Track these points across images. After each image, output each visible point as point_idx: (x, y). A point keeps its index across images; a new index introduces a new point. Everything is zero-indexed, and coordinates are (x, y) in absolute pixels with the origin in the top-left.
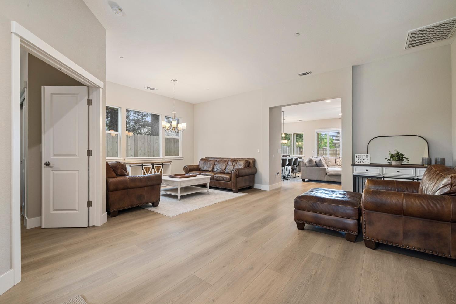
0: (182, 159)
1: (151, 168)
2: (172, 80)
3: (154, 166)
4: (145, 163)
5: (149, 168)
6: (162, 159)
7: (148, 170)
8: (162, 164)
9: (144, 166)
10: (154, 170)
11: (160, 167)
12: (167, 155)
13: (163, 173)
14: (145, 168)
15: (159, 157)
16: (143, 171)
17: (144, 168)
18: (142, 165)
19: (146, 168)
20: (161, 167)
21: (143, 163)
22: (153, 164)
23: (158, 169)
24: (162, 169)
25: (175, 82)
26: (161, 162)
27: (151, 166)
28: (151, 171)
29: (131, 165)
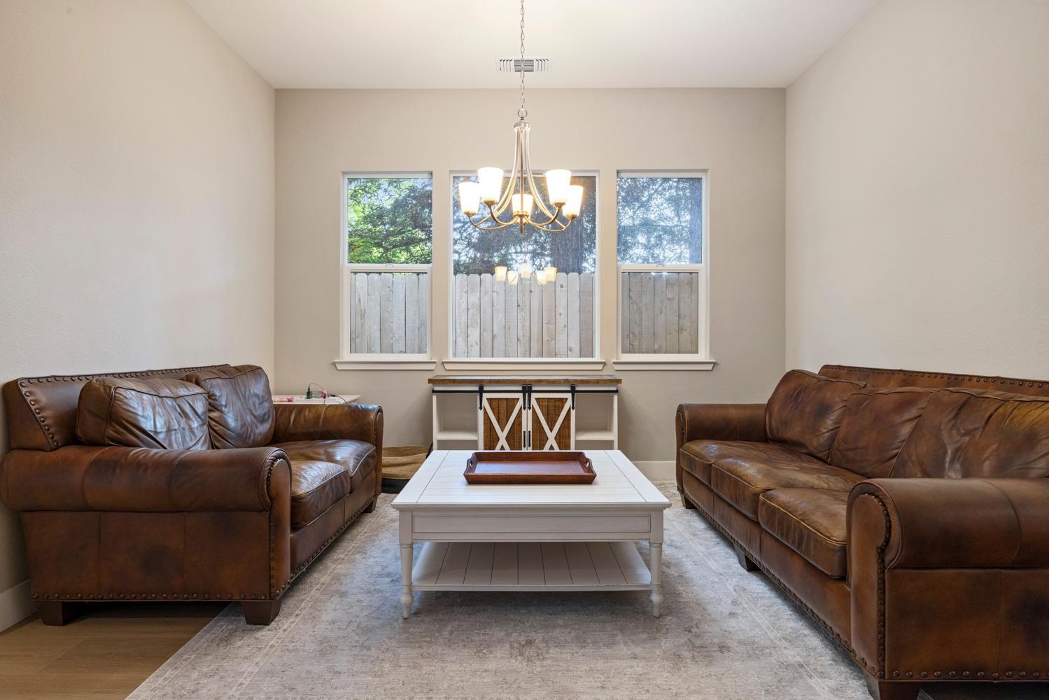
0: (709, 367)
1: (520, 403)
3: (534, 396)
4: (491, 382)
5: (511, 404)
6: (600, 367)
7: (503, 410)
8: (573, 391)
9: (485, 396)
10: (534, 412)
11: (563, 401)
12: (629, 352)
13: (578, 430)
14: (490, 400)
15: (592, 356)
16: (481, 413)
17: (485, 403)
18: (481, 391)
19: (494, 403)
20: (569, 404)
21: (481, 381)
22: (527, 389)
23: (552, 409)
24: (573, 413)
26: (566, 382)
27: (520, 396)
28: (519, 415)
29: (437, 388)
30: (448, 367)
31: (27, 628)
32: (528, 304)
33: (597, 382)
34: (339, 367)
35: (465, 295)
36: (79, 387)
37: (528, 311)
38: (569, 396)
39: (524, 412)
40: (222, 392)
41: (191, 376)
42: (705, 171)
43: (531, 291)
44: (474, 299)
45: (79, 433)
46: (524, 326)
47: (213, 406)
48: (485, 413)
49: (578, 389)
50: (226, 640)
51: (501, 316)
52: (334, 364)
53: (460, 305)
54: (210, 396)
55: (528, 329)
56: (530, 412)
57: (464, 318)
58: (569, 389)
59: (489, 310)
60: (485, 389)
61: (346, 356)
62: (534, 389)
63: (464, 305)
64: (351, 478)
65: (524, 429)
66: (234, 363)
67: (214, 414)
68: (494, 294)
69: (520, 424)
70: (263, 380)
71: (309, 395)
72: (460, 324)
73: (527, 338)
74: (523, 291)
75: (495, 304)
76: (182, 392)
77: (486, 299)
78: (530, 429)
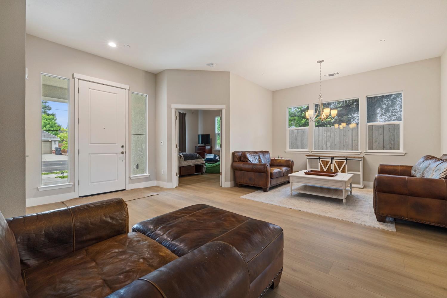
1: (330, 162)
2: (318, 62)
3: (334, 160)
4: (322, 156)
5: (328, 162)
6: (360, 153)
7: (325, 163)
8: (346, 159)
9: (320, 160)
10: (334, 164)
11: (343, 162)
12: (371, 149)
14: (322, 161)
15: (358, 150)
16: (319, 164)
17: (320, 161)
18: (319, 158)
19: (323, 162)
20: (345, 163)
21: (319, 156)
22: (332, 158)
23: (340, 164)
24: (346, 166)
25: (322, 63)
26: (344, 157)
27: (330, 160)
28: (330, 165)
29: (308, 157)
30: (313, 152)
31: (235, 187)
32: (347, 135)
33: (354, 157)
34: (286, 152)
35: (326, 133)
36: (241, 153)
37: (347, 137)
38: (345, 161)
39: (331, 164)
40: (261, 156)
41: (256, 152)
42: (402, 91)
43: (348, 131)
44: (329, 134)
45: (241, 160)
46: (346, 141)
47: (259, 158)
48: (320, 164)
49: (348, 159)
50: (260, 192)
51: (338, 138)
52: (285, 151)
53: (324, 136)
54: (259, 156)
55: (347, 142)
56: (333, 164)
57: (326, 139)
58: (345, 159)
59: (334, 137)
60: (320, 158)
61: (288, 149)
62: (334, 158)
63: (325, 136)
64: (283, 173)
65: (331, 169)
66: (264, 150)
67: (260, 159)
68: (336, 132)
69: (330, 167)
70: (269, 154)
71: (278, 158)
72: (324, 142)
73: (347, 145)
74: (346, 131)
75: (336, 135)
76: (255, 155)
77: (333, 134)
78: (333, 169)
